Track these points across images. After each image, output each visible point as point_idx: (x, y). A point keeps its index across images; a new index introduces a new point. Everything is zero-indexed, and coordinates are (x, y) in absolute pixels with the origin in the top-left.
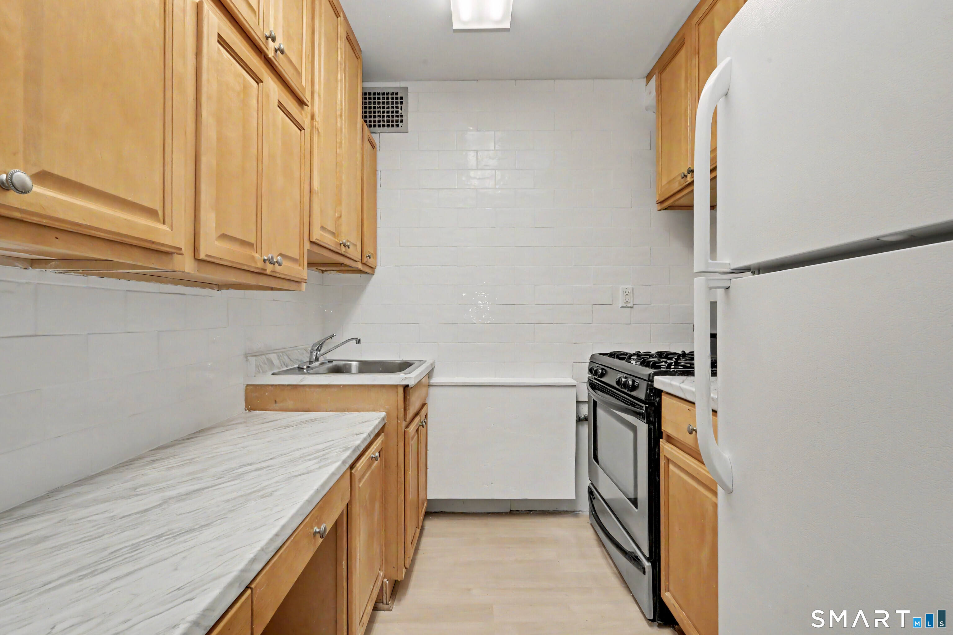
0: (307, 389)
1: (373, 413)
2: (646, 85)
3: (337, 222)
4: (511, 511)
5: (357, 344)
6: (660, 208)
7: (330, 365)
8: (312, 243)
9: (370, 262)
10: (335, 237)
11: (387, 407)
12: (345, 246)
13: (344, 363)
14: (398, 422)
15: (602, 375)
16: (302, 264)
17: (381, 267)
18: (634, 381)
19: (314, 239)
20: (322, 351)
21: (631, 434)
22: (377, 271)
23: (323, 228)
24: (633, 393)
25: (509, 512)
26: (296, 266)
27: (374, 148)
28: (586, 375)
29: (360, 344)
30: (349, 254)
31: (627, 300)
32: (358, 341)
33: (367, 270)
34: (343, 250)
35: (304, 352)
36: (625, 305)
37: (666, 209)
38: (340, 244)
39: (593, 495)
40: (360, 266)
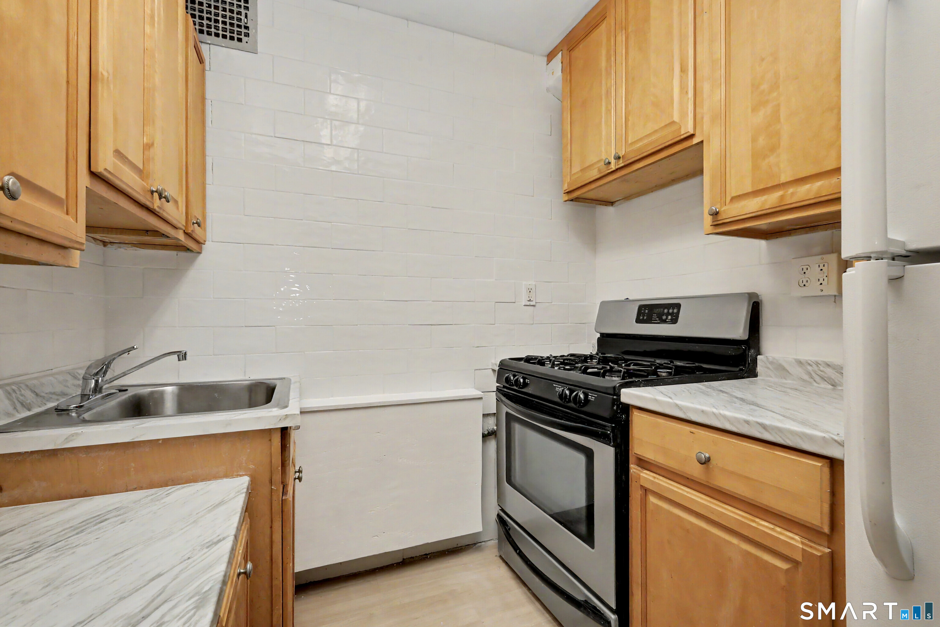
0: (82, 455)
1: (226, 482)
2: (547, 64)
3: (146, 153)
4: (404, 559)
5: (179, 360)
6: (567, 199)
7: (124, 396)
8: (94, 175)
9: (198, 232)
10: (142, 178)
11: (251, 466)
12: (160, 197)
13: (149, 390)
14: (272, 488)
15: (525, 385)
16: (72, 211)
17: (212, 242)
18: (586, 395)
19: (99, 168)
20: (109, 376)
21: (581, 458)
22: (208, 247)
23: (118, 153)
24: (585, 409)
25: (400, 562)
26: (57, 213)
27: (201, 62)
28: (494, 385)
29: (184, 361)
30: (167, 213)
31: (530, 298)
32: (182, 356)
33: (191, 244)
34: (156, 204)
35: (69, 378)
36: (528, 303)
37: (572, 200)
38: (152, 192)
39: (507, 526)
40: (181, 236)
